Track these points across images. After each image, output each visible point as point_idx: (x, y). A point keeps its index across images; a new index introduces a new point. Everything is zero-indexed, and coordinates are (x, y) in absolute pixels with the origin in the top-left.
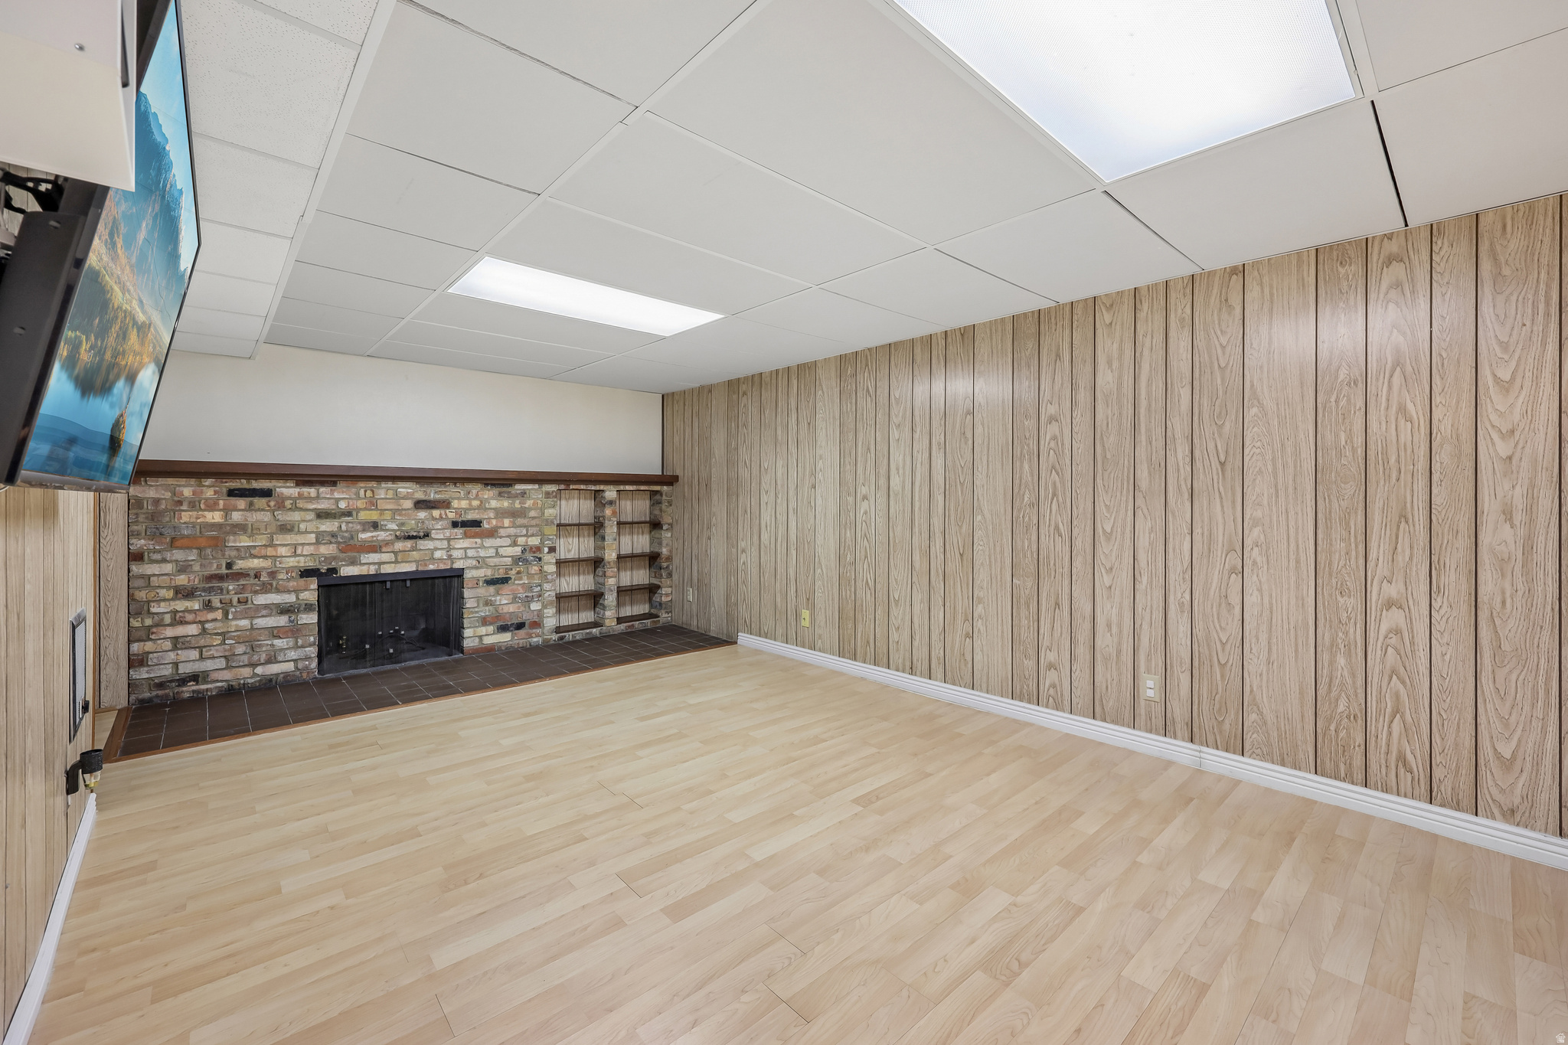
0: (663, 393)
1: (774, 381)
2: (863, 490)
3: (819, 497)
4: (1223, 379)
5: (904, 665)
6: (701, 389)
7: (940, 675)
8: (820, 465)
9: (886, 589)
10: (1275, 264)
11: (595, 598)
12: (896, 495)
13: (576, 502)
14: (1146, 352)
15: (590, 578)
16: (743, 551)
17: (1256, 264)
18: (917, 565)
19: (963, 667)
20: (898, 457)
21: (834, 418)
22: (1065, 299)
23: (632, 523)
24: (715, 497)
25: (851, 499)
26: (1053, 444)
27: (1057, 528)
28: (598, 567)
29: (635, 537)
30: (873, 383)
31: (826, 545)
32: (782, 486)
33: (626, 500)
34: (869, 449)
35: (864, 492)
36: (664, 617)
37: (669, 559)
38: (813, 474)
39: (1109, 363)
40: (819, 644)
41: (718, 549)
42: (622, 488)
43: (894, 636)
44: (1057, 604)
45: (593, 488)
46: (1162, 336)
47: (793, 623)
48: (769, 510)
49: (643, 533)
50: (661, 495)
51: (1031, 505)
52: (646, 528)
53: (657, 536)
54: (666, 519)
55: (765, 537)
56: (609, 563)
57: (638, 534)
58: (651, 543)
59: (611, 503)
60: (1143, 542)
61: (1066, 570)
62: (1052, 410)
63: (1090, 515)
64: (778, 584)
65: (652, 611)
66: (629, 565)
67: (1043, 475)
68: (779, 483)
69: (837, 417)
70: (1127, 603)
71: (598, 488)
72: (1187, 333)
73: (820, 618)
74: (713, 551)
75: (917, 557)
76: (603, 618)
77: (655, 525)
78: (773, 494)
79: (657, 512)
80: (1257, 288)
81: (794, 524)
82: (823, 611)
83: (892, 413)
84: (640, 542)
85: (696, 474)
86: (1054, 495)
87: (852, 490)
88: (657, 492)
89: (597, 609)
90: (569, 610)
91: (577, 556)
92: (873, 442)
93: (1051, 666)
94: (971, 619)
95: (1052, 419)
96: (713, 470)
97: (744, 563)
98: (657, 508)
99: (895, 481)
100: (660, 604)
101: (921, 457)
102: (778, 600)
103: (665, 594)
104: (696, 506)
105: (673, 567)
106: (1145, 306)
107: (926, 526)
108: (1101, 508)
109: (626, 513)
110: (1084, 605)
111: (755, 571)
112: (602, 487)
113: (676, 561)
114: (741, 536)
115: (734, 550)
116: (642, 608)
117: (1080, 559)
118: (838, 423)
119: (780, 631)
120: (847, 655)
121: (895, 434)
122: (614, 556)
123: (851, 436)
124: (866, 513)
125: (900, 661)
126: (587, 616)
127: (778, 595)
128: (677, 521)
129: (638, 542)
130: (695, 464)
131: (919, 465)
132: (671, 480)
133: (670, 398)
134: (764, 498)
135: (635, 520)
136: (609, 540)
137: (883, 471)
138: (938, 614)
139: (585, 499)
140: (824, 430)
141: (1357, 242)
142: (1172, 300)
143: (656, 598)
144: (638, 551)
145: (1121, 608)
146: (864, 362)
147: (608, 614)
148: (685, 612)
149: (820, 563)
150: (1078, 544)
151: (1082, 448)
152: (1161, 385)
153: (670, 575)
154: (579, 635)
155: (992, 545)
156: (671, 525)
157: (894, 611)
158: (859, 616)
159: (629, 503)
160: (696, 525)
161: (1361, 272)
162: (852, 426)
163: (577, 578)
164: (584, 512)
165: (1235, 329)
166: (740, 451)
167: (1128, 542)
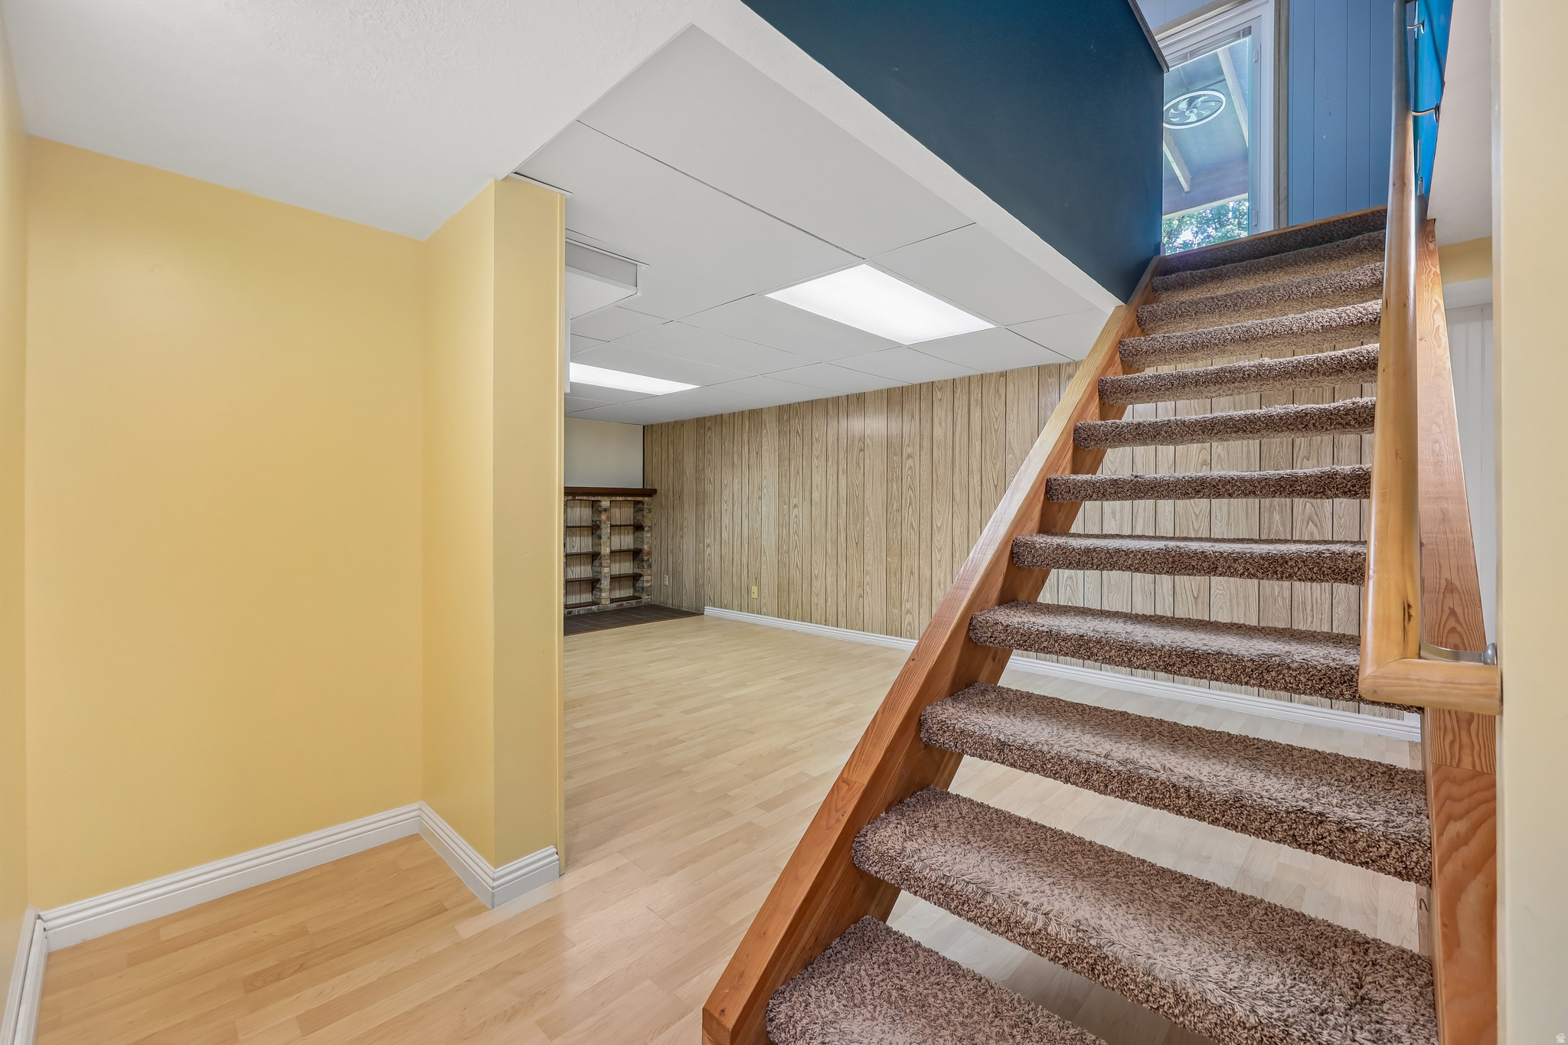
0: (644, 424)
1: (732, 421)
2: (794, 501)
3: (764, 505)
4: (996, 437)
5: (821, 620)
6: (676, 422)
7: (844, 624)
8: (765, 483)
9: (809, 568)
10: (1021, 373)
11: (593, 583)
12: (816, 504)
13: (578, 509)
14: (959, 418)
15: (589, 568)
16: (708, 546)
17: (1012, 371)
18: (829, 551)
19: (857, 617)
20: (818, 478)
21: (774, 449)
22: (916, 381)
23: (620, 526)
24: (686, 506)
25: (786, 507)
26: (909, 472)
27: (912, 525)
28: (596, 559)
29: (622, 537)
30: (801, 428)
31: (769, 539)
32: (738, 497)
33: (616, 508)
34: (798, 472)
35: (795, 502)
36: (645, 598)
37: (649, 553)
38: (760, 489)
39: (940, 424)
40: (764, 610)
41: (688, 544)
42: (614, 498)
43: (815, 600)
44: (912, 572)
45: (593, 499)
46: (967, 410)
47: (746, 597)
48: (728, 515)
49: (628, 534)
50: (643, 504)
51: (898, 510)
52: (631, 530)
53: (640, 536)
54: (647, 523)
55: (725, 534)
56: (604, 556)
57: (625, 534)
58: (634, 542)
59: (606, 510)
60: (957, 533)
61: (917, 551)
62: (909, 450)
63: (929, 516)
64: (734, 569)
65: (636, 594)
66: (618, 558)
67: (904, 491)
68: (735, 495)
69: (777, 449)
70: (949, 569)
71: (596, 498)
72: (979, 408)
73: (765, 591)
74: (685, 547)
75: (829, 546)
76: (600, 599)
77: (638, 528)
78: (730, 504)
79: (640, 518)
80: (1012, 386)
81: (746, 524)
82: (767, 586)
83: (814, 448)
84: (627, 541)
85: (671, 487)
86: (910, 504)
87: (787, 500)
88: (639, 502)
89: (594, 592)
90: (574, 593)
91: (579, 551)
92: (801, 467)
93: (908, 612)
94: (862, 585)
95: (909, 456)
96: (685, 485)
97: (709, 555)
98: (640, 514)
99: (816, 495)
100: (643, 589)
101: (832, 479)
102: (735, 580)
103: (647, 580)
104: (671, 512)
105: (652, 560)
106: (959, 390)
107: (835, 525)
108: (935, 512)
109: (616, 519)
110: (926, 572)
111: (717, 560)
112: (599, 498)
113: (655, 555)
114: (706, 534)
115: (701, 545)
116: (627, 592)
117: (924, 543)
118: (777, 453)
119: (736, 603)
120: (784, 616)
121: (815, 462)
122: (608, 550)
123: (786, 463)
124: (796, 516)
125: (819, 616)
126: (587, 597)
127: (735, 577)
128: (655, 524)
129: (624, 540)
130: (670, 481)
131: (830, 484)
132: (651, 493)
133: (650, 428)
134: (724, 506)
135: (623, 524)
136: (604, 538)
137: (808, 487)
138: (843, 583)
139: (585, 507)
140: (768, 458)
141: (1056, 365)
142: (972, 388)
143: (639, 584)
144: (625, 548)
145: (945, 573)
146: (795, 411)
147: (604, 595)
148: (662, 594)
149: (765, 552)
150: (923, 534)
151: (925, 475)
152: (966, 439)
153: (650, 566)
154: (582, 611)
155: (875, 536)
156: (650, 527)
157: (815, 583)
158: (791, 588)
159: (618, 510)
160: (671, 527)
161: (1057, 383)
162: (787, 456)
163: (579, 568)
164: (584, 518)
165: (1002, 408)
166: (706, 471)
167: (950, 533)
